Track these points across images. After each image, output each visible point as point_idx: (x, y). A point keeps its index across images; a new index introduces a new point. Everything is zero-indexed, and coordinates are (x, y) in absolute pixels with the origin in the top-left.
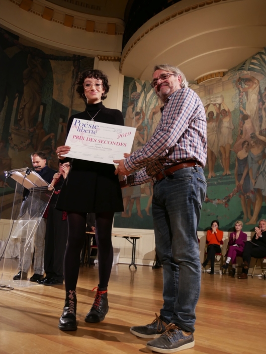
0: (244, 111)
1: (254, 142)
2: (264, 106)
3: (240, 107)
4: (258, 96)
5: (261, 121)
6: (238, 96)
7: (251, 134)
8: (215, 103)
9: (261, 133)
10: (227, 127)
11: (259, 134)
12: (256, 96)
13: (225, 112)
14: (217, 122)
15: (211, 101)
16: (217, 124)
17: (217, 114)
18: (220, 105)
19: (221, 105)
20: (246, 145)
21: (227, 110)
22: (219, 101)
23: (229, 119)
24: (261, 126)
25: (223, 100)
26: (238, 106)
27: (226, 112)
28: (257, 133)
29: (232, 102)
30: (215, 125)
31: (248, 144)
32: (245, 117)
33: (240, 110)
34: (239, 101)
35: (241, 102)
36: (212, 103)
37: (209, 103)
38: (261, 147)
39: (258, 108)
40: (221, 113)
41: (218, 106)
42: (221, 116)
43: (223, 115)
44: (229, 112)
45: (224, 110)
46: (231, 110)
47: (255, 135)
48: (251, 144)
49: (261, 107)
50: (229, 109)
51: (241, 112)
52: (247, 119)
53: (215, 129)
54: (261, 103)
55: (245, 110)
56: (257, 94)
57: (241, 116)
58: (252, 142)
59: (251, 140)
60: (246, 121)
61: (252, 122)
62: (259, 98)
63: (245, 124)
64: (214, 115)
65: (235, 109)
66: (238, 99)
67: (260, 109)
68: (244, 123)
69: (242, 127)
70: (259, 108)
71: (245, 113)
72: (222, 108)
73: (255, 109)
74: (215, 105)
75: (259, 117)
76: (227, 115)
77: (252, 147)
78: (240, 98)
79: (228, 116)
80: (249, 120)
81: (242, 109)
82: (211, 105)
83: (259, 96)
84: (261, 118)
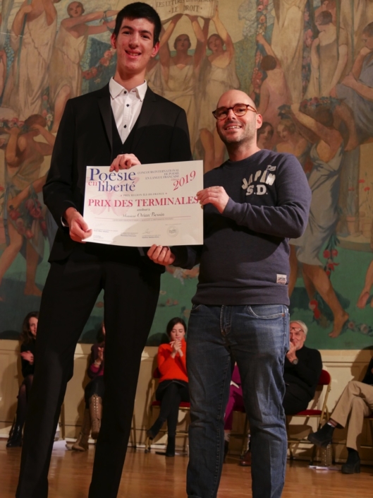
0: (267, 47)
1: (287, 128)
2: (316, 41)
3: (257, 34)
4: (304, 13)
5: (307, 78)
6: (255, 6)
7: (281, 108)
8: (194, 13)
9: (304, 108)
10: (223, 82)
11: (300, 110)
12: (300, 14)
13: (218, 42)
14: (196, 64)
15: (186, 8)
16: (197, 71)
17: (199, 44)
18: (207, 21)
19: (211, 22)
20: (266, 134)
21: (224, 36)
22: (205, 10)
23: (227, 63)
24: (305, 89)
25: (216, 9)
26: (253, 30)
27: (222, 42)
28: (295, 107)
29: (240, 19)
30: (190, 73)
31: (271, 132)
32: (269, 63)
33: (257, 42)
34: (257, 19)
35: (260, 21)
36: (187, 12)
37: (179, 11)
38: (302, 142)
39: (301, 43)
40: (208, 43)
41: (202, 23)
42: (208, 52)
43: (214, 49)
44: (229, 42)
45: (217, 37)
46: (235, 40)
47: (290, 112)
48: (278, 133)
49: (309, 41)
50: (229, 36)
51: (260, 49)
52: (273, 68)
53: (191, 84)
54: (310, 32)
55: (270, 44)
56: (302, 7)
57: (259, 58)
58: (280, 128)
59: (280, 123)
60: (270, 73)
61: (284, 76)
62: (307, 18)
63: (267, 80)
64: (189, 45)
65: (246, 37)
66: (254, 12)
67: (306, 47)
68: (265, 77)
69: (259, 87)
70: (305, 42)
71: (269, 53)
72: (212, 30)
73: (294, 44)
74: (194, 19)
75: (303, 67)
76: (223, 52)
77: (281, 140)
78: (259, 12)
79: (226, 53)
80: (277, 70)
81: (262, 41)
82: (184, 18)
83: (307, 14)
84: (306, 69)
